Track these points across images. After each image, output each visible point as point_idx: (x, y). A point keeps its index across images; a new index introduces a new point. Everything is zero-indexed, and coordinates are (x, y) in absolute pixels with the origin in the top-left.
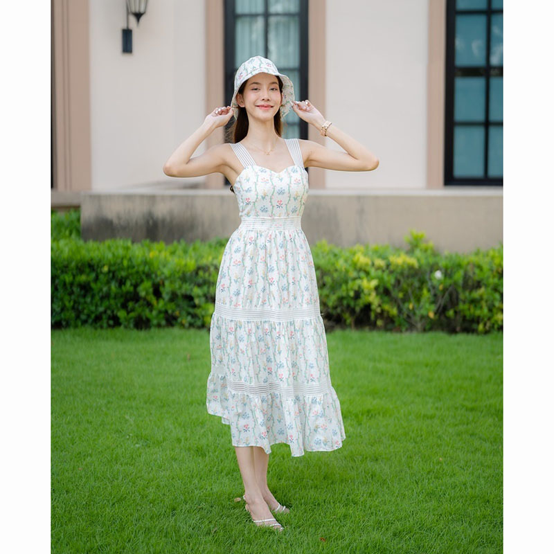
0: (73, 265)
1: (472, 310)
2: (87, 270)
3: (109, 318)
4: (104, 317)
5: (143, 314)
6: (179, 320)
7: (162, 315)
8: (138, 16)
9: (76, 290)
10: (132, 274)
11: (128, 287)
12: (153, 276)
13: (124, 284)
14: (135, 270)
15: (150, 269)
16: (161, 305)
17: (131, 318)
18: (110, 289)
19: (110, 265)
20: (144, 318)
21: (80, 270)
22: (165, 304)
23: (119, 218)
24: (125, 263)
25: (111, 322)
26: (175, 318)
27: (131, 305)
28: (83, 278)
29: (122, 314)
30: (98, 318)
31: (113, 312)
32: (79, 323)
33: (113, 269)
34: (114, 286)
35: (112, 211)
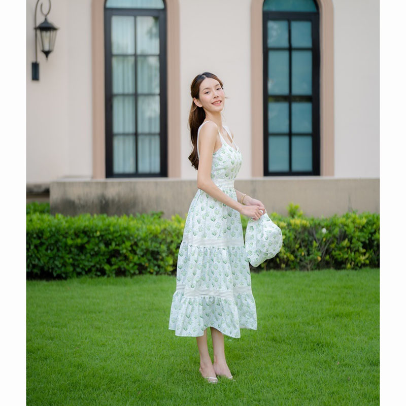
0: (72, 232)
1: (342, 255)
2: (82, 235)
3: (97, 270)
4: (94, 269)
5: (122, 266)
6: (149, 270)
7: (136, 267)
8: (47, 53)
9: (74, 250)
10: (116, 237)
11: (113, 246)
12: (131, 238)
13: (111, 244)
14: (119, 234)
15: (129, 233)
16: (136, 259)
17: (113, 270)
18: (99, 248)
19: (101, 231)
20: (123, 269)
21: (77, 235)
22: (139, 259)
23: (79, 199)
24: (112, 229)
25: (99, 273)
26: (146, 268)
27: (113, 260)
28: (79, 241)
29: (107, 267)
30: (90, 271)
31: (101, 265)
32: (75, 275)
33: (103, 233)
34: (102, 246)
35: (74, 194)
